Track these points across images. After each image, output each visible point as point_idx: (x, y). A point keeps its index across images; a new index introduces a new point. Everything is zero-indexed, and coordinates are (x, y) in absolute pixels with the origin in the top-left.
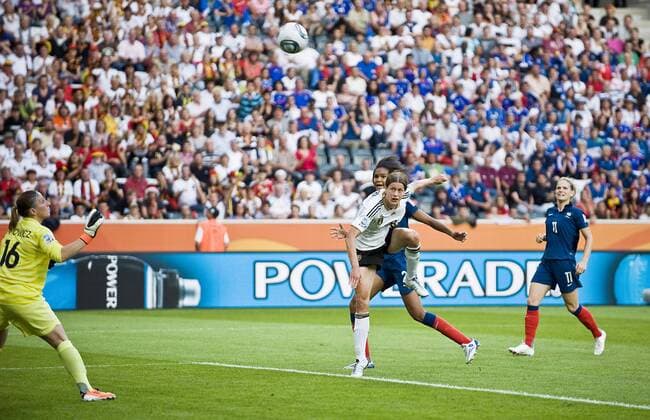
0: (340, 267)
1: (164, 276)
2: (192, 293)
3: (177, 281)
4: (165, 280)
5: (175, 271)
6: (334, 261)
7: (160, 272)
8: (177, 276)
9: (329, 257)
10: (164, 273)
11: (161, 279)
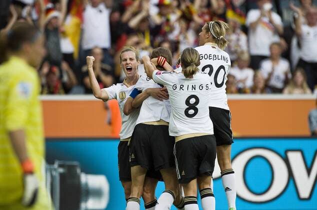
0: (295, 159)
1: (61, 170)
2: (97, 193)
3: (79, 178)
4: (61, 175)
5: (75, 163)
6: (286, 151)
7: (56, 166)
8: (78, 171)
9: (282, 145)
10: (60, 166)
11: (56, 174)
